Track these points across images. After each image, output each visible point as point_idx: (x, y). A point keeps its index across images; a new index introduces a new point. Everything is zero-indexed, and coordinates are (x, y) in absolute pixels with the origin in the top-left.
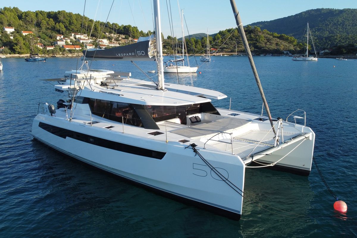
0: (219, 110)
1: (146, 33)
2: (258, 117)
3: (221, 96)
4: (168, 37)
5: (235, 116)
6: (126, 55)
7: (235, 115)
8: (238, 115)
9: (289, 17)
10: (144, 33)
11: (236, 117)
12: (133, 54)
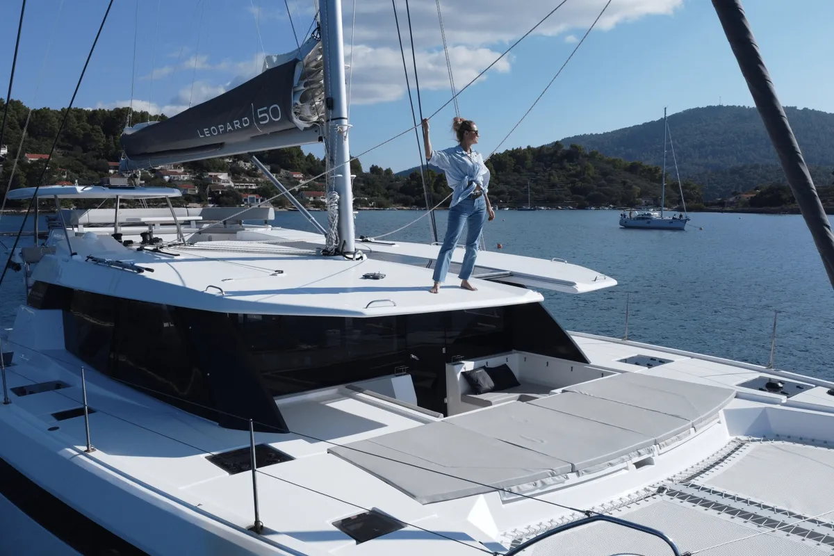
0: (583, 342)
1: (321, 159)
2: (756, 375)
3: (587, 281)
4: (371, 169)
5: (649, 366)
6: (226, 129)
7: (651, 362)
8: (662, 362)
9: (645, 125)
10: (316, 158)
11: (657, 371)
12: (246, 122)
